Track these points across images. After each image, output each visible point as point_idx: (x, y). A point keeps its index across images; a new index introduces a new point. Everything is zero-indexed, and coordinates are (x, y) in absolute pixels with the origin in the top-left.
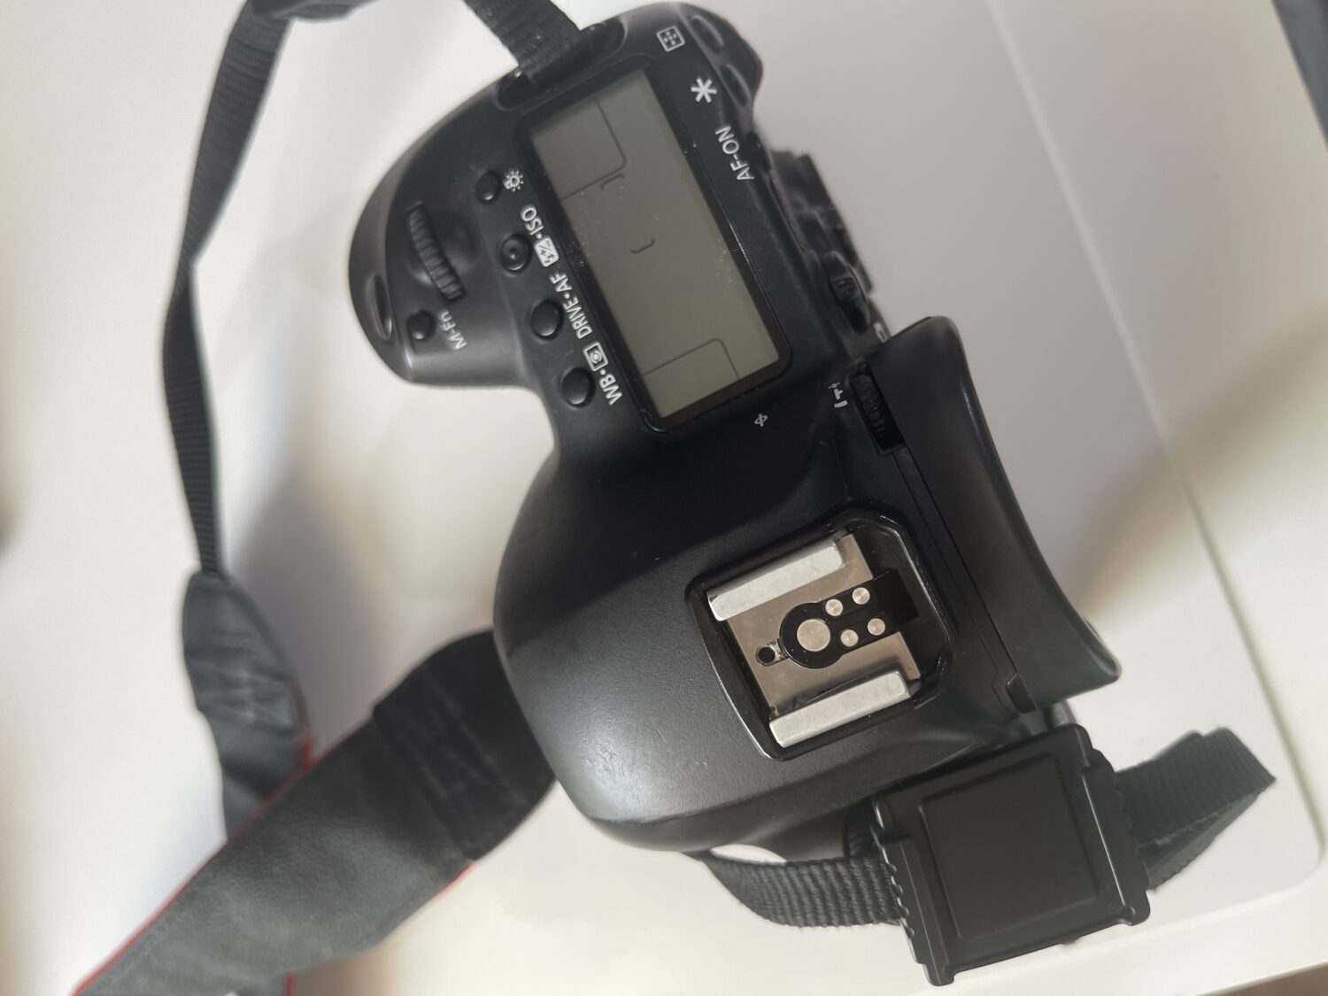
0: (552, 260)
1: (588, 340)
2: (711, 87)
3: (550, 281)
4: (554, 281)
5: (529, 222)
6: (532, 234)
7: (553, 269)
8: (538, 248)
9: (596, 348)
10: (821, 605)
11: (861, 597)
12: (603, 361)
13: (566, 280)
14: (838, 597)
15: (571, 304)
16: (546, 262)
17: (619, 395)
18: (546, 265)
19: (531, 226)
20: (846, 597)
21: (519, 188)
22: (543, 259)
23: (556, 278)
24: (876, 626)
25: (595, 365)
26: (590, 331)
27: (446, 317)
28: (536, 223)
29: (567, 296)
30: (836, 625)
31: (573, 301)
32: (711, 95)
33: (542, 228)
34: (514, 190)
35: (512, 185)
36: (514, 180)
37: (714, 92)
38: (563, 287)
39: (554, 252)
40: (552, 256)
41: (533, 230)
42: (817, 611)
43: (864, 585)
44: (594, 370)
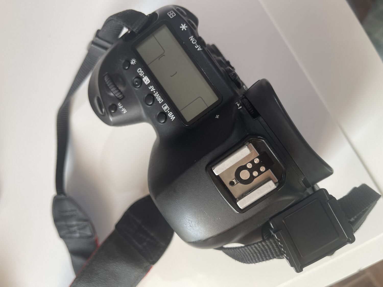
0: (148, 82)
1: (163, 103)
2: (186, 26)
3: (149, 88)
4: (150, 88)
5: (140, 73)
6: (141, 76)
7: (149, 85)
8: (144, 80)
9: (165, 105)
10: (245, 166)
11: (257, 161)
12: (168, 109)
13: (153, 87)
14: (250, 162)
15: (156, 94)
16: (147, 83)
17: (174, 117)
18: (147, 84)
19: (140, 74)
20: (252, 162)
21: (135, 63)
22: (146, 82)
23: (150, 87)
24: (262, 169)
25: (166, 110)
26: (163, 101)
27: (120, 104)
28: (142, 73)
29: (154, 92)
30: (251, 171)
31: (156, 93)
32: (186, 28)
33: (144, 74)
34: (134, 64)
35: (133, 63)
36: (133, 62)
37: (187, 27)
38: (153, 89)
39: (148, 80)
40: (148, 81)
41: (141, 75)
42: (245, 167)
43: (257, 157)
44: (166, 112)
